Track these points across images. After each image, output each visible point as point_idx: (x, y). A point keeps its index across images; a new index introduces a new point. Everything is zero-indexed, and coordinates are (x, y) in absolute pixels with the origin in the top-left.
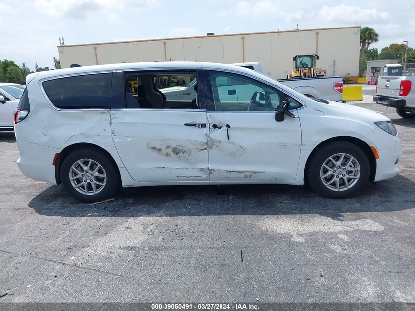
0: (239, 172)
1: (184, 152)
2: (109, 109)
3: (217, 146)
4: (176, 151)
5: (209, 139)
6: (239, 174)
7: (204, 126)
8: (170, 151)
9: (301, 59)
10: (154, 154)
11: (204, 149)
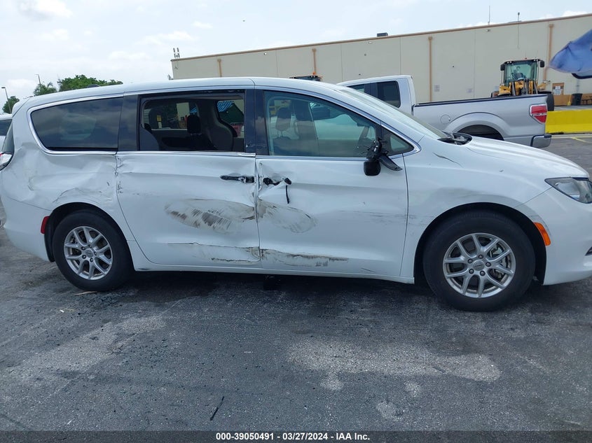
0: (307, 257)
1: (220, 222)
2: (114, 153)
3: (270, 213)
4: (209, 219)
5: (258, 201)
6: (306, 259)
7: (250, 180)
8: (199, 218)
9: (514, 67)
10: (176, 222)
11: (252, 218)
